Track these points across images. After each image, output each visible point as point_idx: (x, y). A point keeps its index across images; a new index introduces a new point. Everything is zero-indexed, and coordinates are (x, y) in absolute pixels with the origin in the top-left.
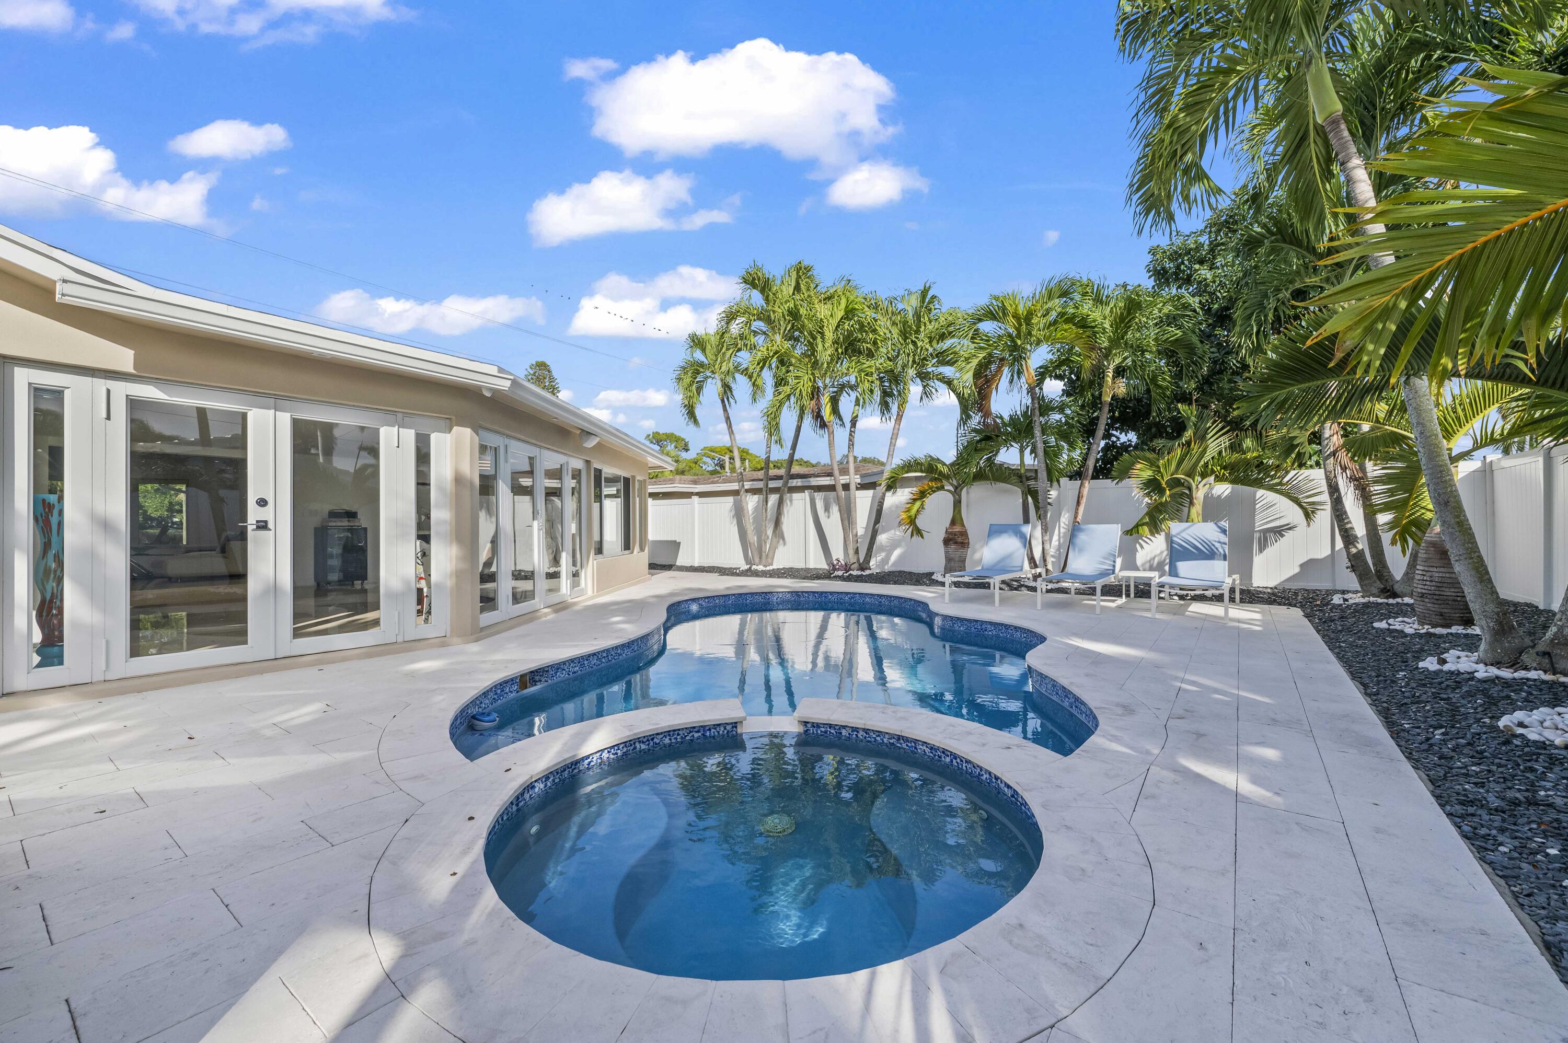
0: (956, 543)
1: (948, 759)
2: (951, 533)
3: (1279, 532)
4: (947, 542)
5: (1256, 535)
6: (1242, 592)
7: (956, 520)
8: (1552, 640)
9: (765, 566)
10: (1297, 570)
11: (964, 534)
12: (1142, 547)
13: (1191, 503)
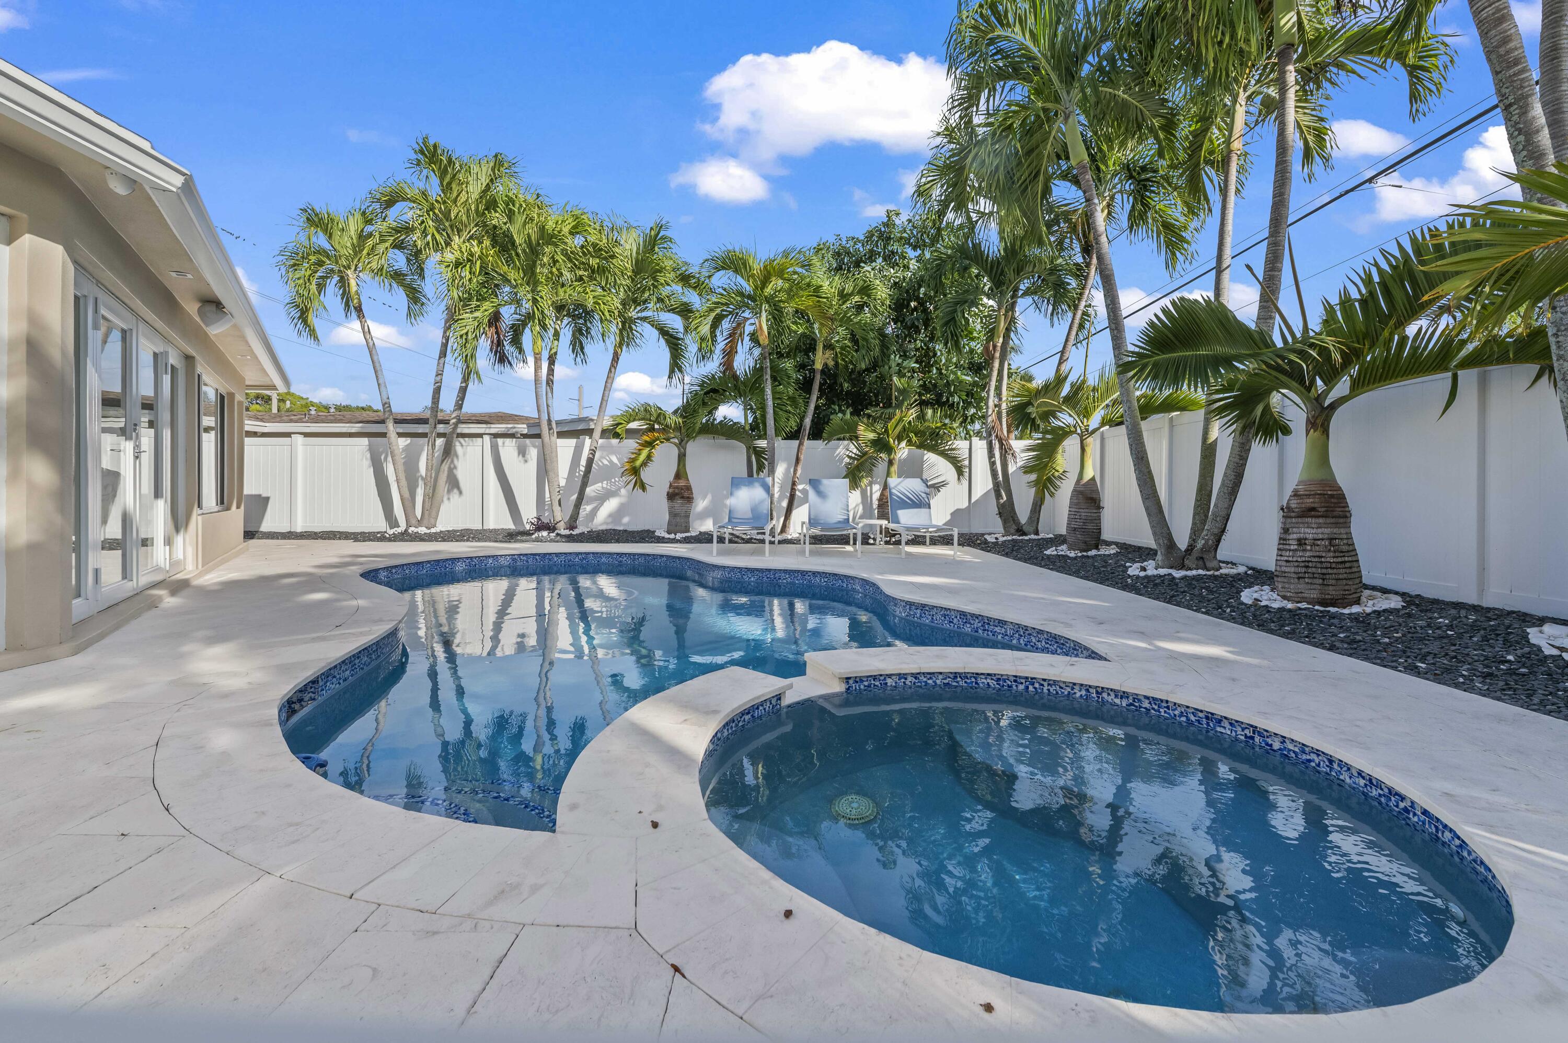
0: (683, 497)
1: (1021, 687)
2: (677, 487)
3: (942, 485)
4: (671, 497)
7: (680, 474)
8: (1202, 549)
9: (428, 528)
10: (949, 517)
11: (689, 488)
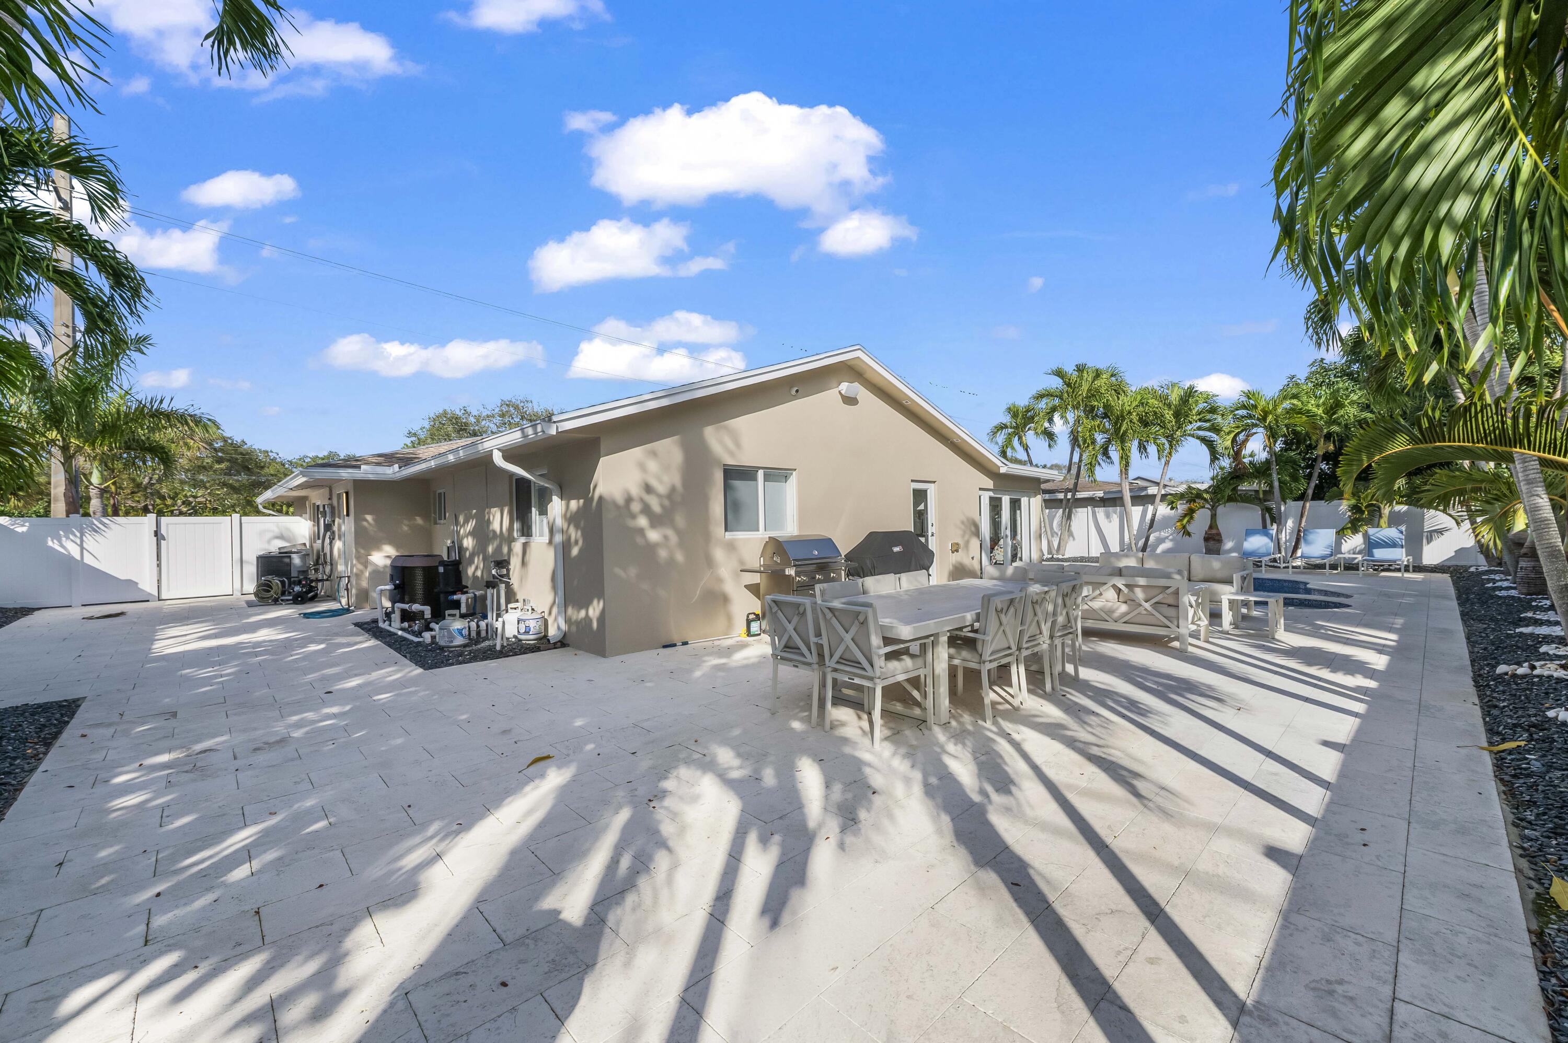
0: (1214, 540)
2: (1211, 534)
3: (1440, 532)
4: (1206, 539)
5: (1425, 534)
6: (1414, 567)
7: (1213, 525)
10: (1451, 554)
11: (1219, 534)
12: (1346, 541)
13: (1381, 516)
